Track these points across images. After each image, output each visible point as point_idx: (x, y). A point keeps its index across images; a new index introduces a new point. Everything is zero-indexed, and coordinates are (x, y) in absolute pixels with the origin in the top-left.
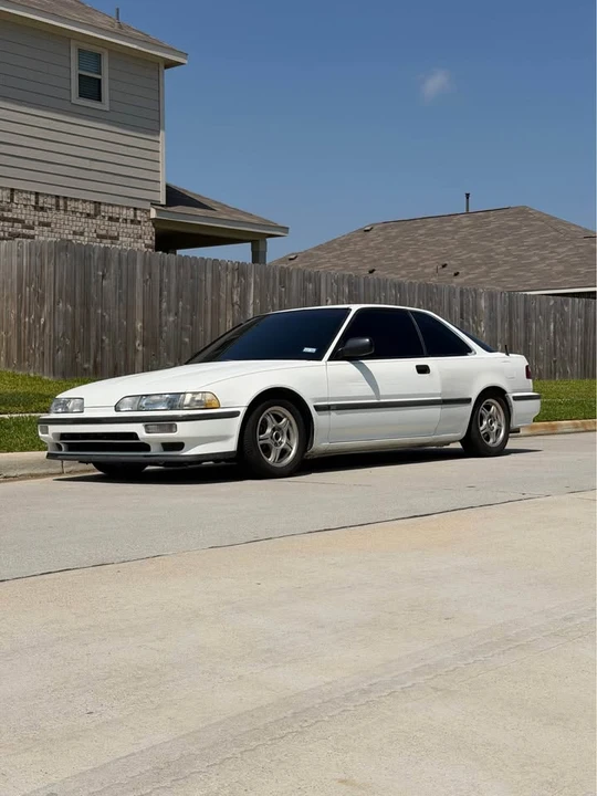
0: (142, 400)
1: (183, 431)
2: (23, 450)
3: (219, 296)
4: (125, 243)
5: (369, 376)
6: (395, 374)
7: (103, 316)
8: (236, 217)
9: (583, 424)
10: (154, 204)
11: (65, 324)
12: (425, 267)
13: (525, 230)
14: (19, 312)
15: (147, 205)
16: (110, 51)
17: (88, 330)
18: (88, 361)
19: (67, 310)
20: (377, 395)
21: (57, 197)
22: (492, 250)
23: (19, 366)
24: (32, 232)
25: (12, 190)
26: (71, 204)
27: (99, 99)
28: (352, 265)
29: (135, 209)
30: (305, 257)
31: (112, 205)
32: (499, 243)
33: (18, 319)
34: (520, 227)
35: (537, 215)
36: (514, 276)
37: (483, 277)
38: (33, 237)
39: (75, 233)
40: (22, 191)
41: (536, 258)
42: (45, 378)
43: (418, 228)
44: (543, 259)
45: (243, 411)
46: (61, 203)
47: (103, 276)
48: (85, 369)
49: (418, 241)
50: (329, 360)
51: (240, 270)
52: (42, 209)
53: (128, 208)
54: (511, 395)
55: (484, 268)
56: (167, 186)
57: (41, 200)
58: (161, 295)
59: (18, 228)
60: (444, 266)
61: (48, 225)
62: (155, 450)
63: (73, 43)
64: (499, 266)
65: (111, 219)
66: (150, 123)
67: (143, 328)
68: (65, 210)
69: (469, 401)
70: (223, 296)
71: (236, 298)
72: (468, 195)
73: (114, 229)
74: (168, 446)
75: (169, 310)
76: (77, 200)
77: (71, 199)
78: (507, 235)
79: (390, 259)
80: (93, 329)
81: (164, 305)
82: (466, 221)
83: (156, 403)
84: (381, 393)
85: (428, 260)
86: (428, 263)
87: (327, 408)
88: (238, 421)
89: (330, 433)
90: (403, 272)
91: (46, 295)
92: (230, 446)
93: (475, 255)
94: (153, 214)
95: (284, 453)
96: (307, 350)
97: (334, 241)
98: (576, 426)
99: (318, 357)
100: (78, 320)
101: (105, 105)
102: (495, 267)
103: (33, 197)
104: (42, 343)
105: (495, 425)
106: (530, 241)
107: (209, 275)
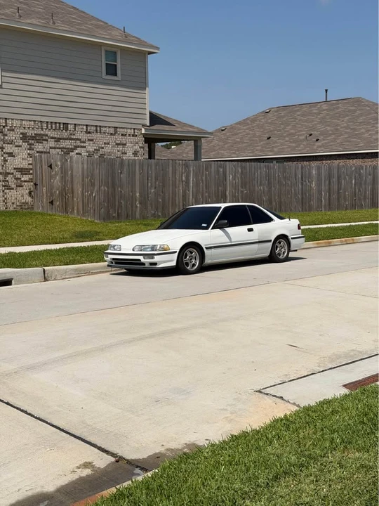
0: (142, 247)
1: (157, 259)
2: (97, 262)
3: (176, 178)
4: (130, 155)
5: (227, 234)
6: (238, 233)
7: (121, 192)
8: (186, 129)
9: (346, 240)
10: (143, 125)
11: (104, 196)
12: (301, 135)
13: (359, 112)
14: (83, 190)
15: (140, 127)
16: (121, 49)
17: (114, 197)
18: (115, 213)
19: (105, 190)
20: (231, 241)
21: (96, 126)
22: (338, 125)
23: (83, 215)
24: (85, 145)
25: (75, 124)
26: (103, 129)
27: (115, 74)
28: (258, 134)
29: (134, 129)
30: (231, 128)
31: (123, 128)
32: (343, 121)
33: (83, 194)
34: (355, 111)
35: (367, 103)
36: (350, 142)
37: (332, 141)
38: (85, 147)
39: (105, 143)
40: (79, 125)
41: (363, 131)
42: (96, 221)
43: (298, 110)
44: (368, 131)
45: (178, 251)
46: (98, 129)
47: (121, 173)
48: (114, 217)
49: (296, 119)
50: (212, 229)
51: (186, 165)
52: (89, 133)
53: (131, 129)
54: (290, 238)
55: (333, 136)
56: (150, 113)
57: (89, 128)
58: (148, 179)
59: (78, 143)
60: (311, 135)
61: (92, 140)
62: (147, 265)
63: (103, 48)
64: (342, 135)
65: (122, 135)
66: (141, 84)
67: (140, 196)
68: (100, 132)
69: (271, 241)
70: (178, 178)
71: (184, 178)
72: (326, 91)
73: (124, 140)
74: (151, 264)
75: (151, 186)
76: (106, 127)
77: (103, 127)
78: (348, 116)
79: (280, 130)
80: (117, 198)
81: (149, 184)
82: (325, 107)
83: (147, 248)
84: (233, 240)
85: (301, 131)
86: (301, 133)
87: (211, 248)
88: (177, 254)
89: (211, 257)
90: (287, 139)
91: (96, 183)
92: (174, 263)
93: (329, 128)
94: (143, 131)
95: (194, 265)
96: (203, 225)
97: (248, 119)
98: (342, 241)
99: (207, 228)
100: (110, 193)
101: (119, 77)
102: (340, 136)
103: (85, 127)
104: (94, 205)
105: (283, 250)
106: (361, 119)
107: (171, 168)
